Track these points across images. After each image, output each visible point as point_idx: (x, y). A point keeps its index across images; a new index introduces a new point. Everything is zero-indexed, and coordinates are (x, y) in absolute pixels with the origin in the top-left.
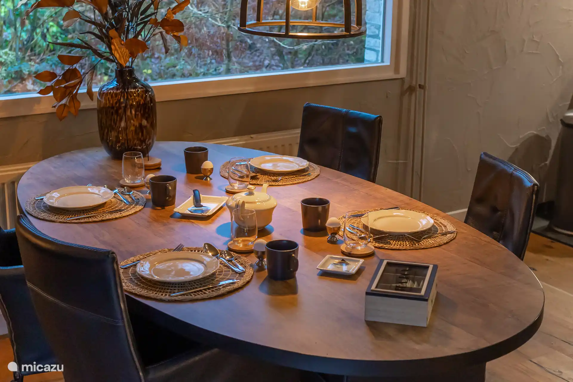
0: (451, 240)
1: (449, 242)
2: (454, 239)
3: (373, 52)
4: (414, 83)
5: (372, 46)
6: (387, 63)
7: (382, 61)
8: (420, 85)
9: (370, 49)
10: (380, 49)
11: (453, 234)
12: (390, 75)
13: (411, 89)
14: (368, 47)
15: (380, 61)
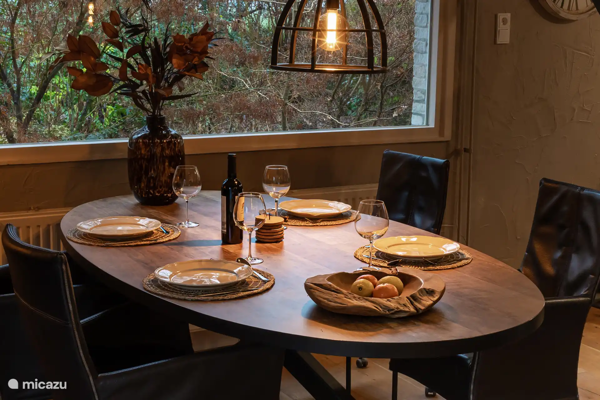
0: (465, 265)
1: (463, 266)
2: (468, 264)
3: (419, 116)
4: (459, 147)
5: (418, 111)
6: (432, 125)
7: (427, 124)
8: (465, 149)
9: (417, 114)
10: (425, 113)
11: (468, 261)
12: (436, 137)
13: (457, 153)
14: (415, 112)
15: (425, 124)
